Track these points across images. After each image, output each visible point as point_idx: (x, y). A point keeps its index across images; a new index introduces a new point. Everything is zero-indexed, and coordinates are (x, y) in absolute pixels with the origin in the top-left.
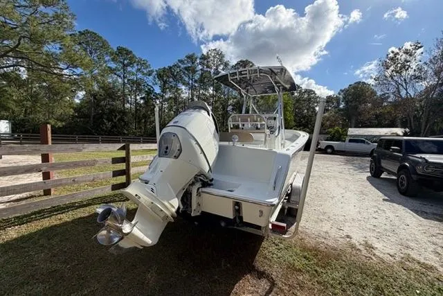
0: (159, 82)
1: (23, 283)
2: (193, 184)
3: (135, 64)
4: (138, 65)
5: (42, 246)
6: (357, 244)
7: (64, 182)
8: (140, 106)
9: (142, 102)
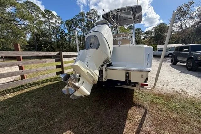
0: (67, 27)
1: (22, 119)
2: (102, 66)
3: (54, 18)
4: (55, 19)
5: (27, 101)
6: (178, 91)
7: (32, 71)
8: (59, 40)
9: (59, 38)
